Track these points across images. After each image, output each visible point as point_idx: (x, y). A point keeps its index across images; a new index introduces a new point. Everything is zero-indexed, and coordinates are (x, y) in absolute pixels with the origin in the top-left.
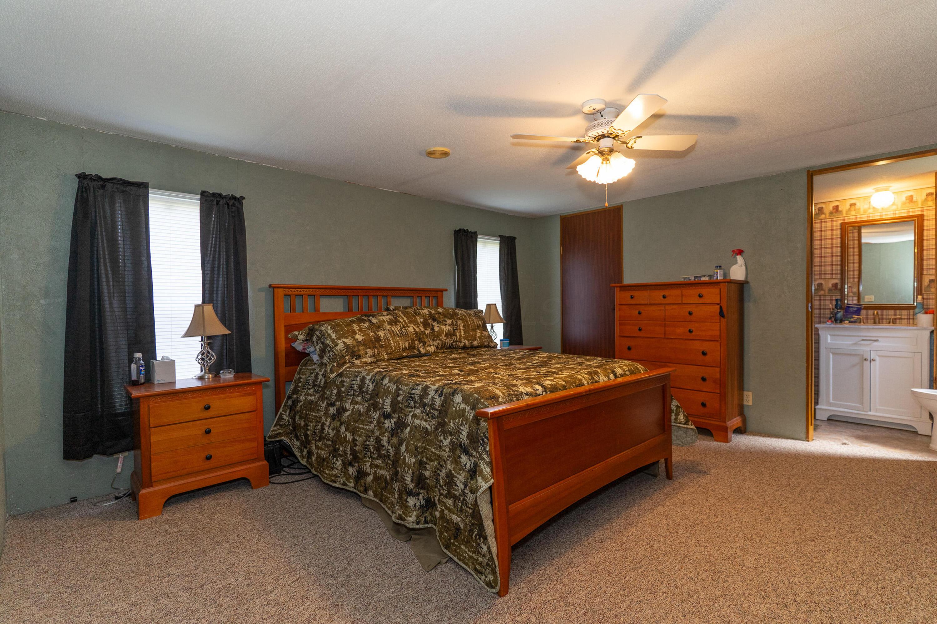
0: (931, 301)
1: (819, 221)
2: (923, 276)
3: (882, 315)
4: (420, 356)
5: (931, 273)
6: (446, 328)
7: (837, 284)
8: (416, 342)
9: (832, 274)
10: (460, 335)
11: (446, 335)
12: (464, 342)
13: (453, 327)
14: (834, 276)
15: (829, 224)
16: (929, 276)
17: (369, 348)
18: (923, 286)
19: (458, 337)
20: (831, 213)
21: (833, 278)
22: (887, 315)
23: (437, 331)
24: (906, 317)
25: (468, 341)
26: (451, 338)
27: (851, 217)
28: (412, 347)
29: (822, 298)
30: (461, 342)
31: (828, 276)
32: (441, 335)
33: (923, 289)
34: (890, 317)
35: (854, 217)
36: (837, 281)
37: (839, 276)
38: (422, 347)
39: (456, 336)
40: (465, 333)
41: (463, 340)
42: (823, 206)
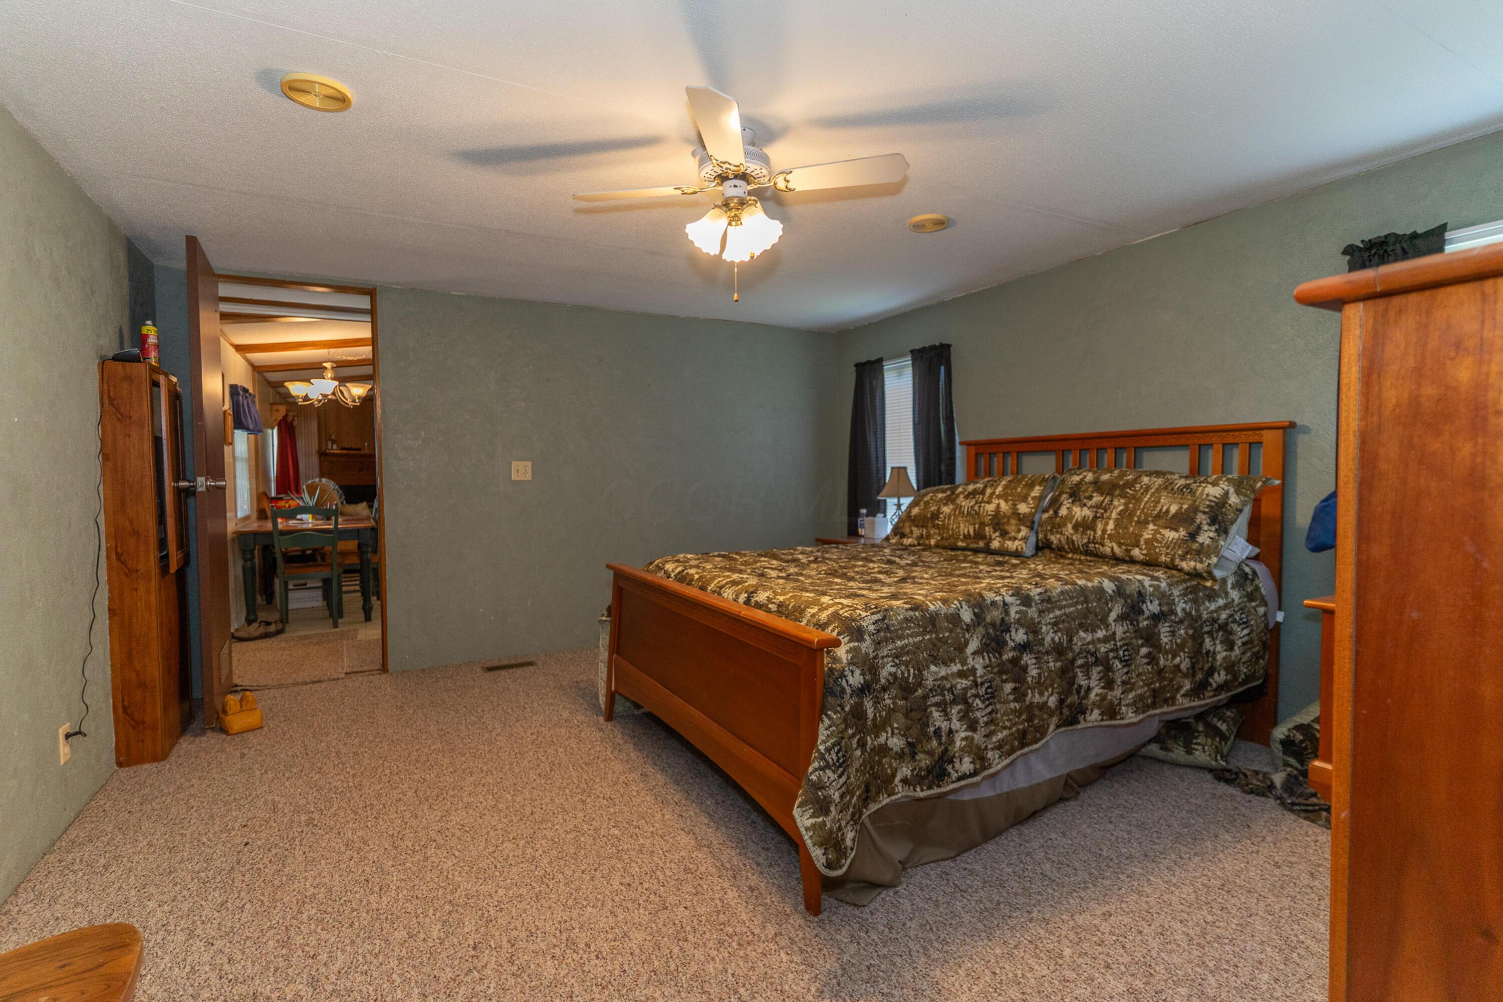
4: (988, 551)
6: (1080, 513)
8: (987, 528)
10: (1104, 531)
11: (1076, 527)
12: (1110, 545)
13: (1096, 512)
17: (917, 526)
19: (1099, 533)
23: (1062, 517)
25: (1120, 545)
26: (1083, 533)
28: (979, 535)
30: (1103, 545)
32: (1065, 525)
38: (998, 539)
39: (1095, 531)
40: (1117, 526)
41: (1107, 542)
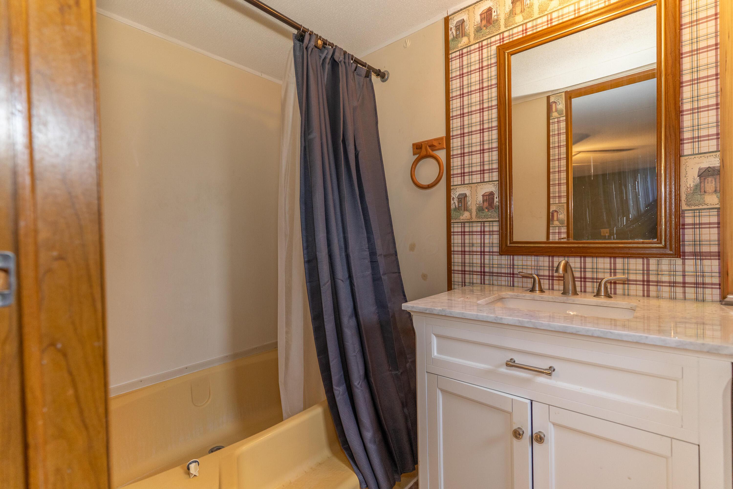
0: (704, 231)
1: (458, 53)
2: (682, 159)
3: (584, 269)
5: (703, 150)
7: (492, 194)
9: (483, 172)
14: (487, 177)
15: (475, 57)
16: (697, 159)
18: (683, 190)
20: (478, 30)
21: (484, 182)
22: (595, 270)
24: (640, 277)
27: (515, 31)
29: (467, 229)
31: (476, 178)
33: (683, 197)
34: (600, 276)
35: (520, 28)
36: (493, 188)
37: (495, 176)
42: (464, 16)
